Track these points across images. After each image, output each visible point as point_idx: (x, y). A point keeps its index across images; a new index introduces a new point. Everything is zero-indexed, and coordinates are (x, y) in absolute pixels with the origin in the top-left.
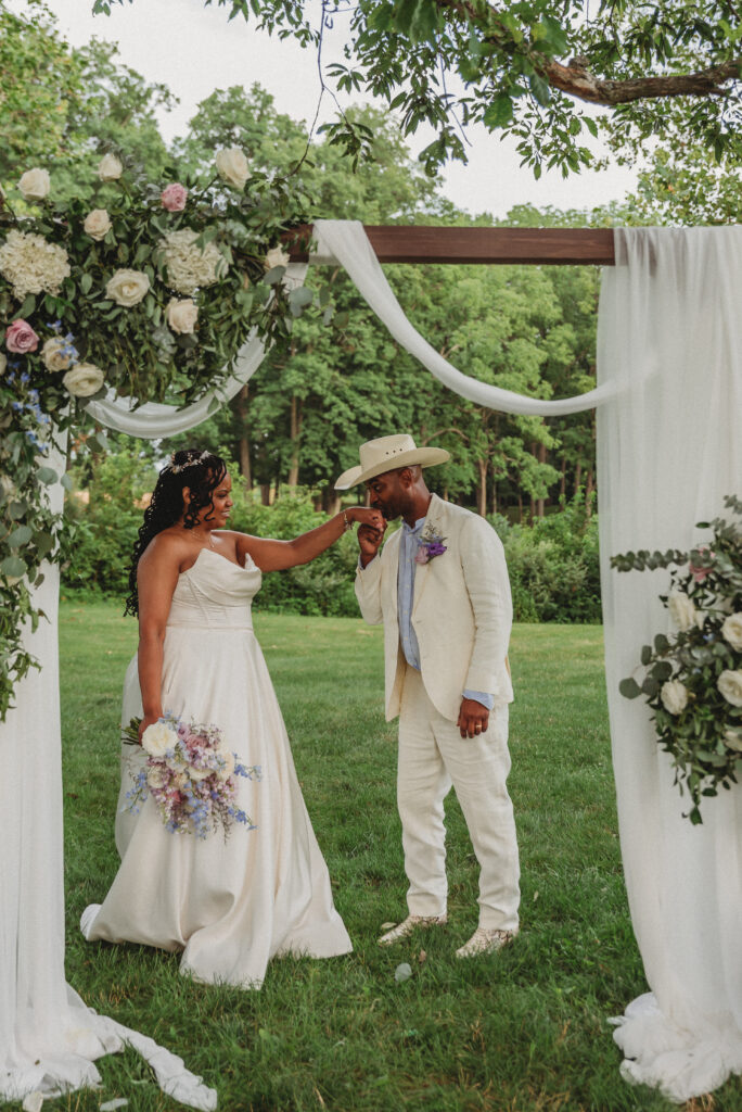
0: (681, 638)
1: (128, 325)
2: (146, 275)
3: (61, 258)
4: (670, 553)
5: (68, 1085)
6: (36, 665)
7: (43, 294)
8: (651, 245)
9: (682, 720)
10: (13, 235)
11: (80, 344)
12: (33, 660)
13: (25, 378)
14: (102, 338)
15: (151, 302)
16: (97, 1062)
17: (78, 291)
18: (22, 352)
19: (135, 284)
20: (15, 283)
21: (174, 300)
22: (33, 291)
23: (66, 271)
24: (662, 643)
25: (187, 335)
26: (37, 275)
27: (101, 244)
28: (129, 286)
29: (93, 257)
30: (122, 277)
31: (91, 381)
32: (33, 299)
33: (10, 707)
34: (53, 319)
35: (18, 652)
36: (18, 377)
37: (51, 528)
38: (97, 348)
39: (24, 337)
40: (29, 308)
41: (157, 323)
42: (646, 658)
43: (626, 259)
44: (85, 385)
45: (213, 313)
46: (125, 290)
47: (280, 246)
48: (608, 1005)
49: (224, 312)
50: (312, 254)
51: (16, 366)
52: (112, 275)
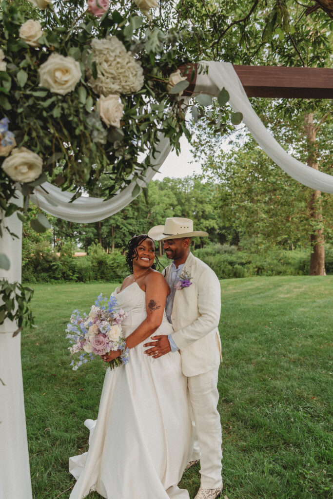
11: (17, 130)
15: (83, 92)
17: (14, 84)
19: (67, 70)
23: (2, 65)
25: (115, 128)
27: (33, 49)
28: (62, 71)
30: (55, 60)
31: (31, 166)
37: (9, 295)
38: (34, 134)
41: (90, 110)
44: (25, 169)
46: (58, 76)
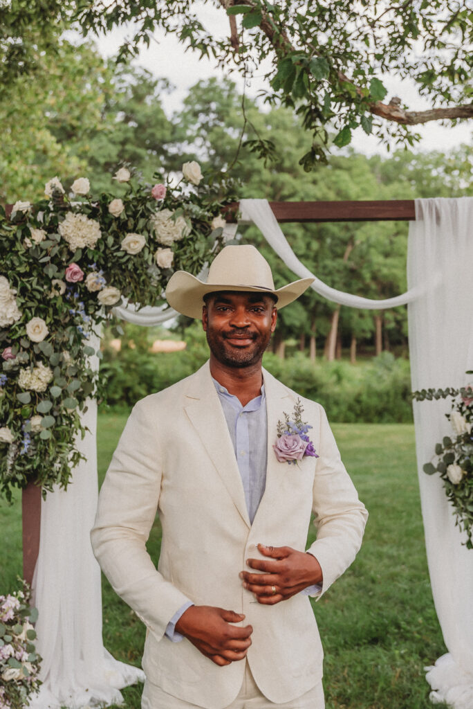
0: (459, 439)
1: (134, 264)
2: (143, 237)
3: (95, 227)
4: (448, 390)
5: (105, 703)
6: (84, 458)
7: (86, 248)
8: (436, 208)
9: (459, 488)
10: (69, 215)
11: (107, 276)
12: (82, 456)
13: (76, 296)
14: (119, 272)
15: (146, 251)
16: (122, 691)
17: (106, 246)
18: (74, 281)
19: (137, 242)
20: (71, 242)
21: (160, 249)
22: (80, 247)
23: (99, 235)
24: (447, 441)
25: (168, 269)
26: (83, 237)
27: (118, 219)
28: (134, 243)
29: (114, 226)
30: (130, 237)
31: (113, 296)
32: (80, 251)
33: (69, 483)
34: (92, 262)
35: (73, 451)
36: (72, 295)
37: (91, 380)
38: (117, 278)
39: (75, 273)
40: (78, 257)
41: (150, 263)
42: (439, 451)
43: (422, 217)
44: (110, 299)
45: (182, 255)
46: (132, 245)
47: (220, 215)
48: (426, 660)
49: (188, 255)
50: (239, 219)
51: (71, 289)
52: (125, 236)
